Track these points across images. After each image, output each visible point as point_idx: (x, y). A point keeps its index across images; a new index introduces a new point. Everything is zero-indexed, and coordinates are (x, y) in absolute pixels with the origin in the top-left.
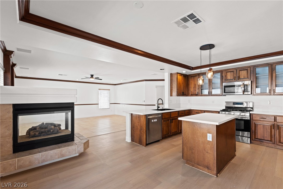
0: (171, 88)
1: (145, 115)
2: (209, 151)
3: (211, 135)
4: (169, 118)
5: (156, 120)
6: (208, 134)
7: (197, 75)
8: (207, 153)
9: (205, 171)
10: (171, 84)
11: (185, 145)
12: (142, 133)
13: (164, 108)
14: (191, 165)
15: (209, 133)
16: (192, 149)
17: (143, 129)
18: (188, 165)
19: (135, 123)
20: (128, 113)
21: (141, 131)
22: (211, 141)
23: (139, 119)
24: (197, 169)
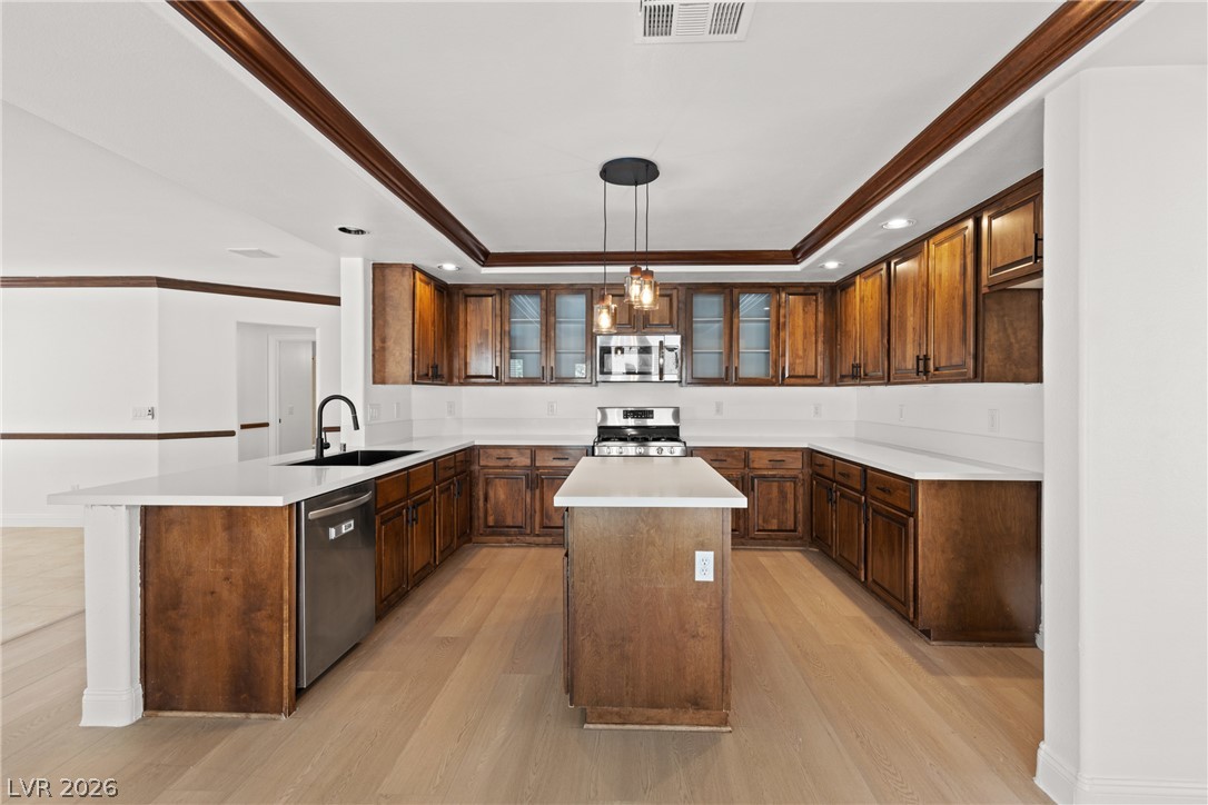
0: (377, 339)
1: (291, 506)
2: (700, 630)
3: (710, 555)
4: (400, 501)
5: (347, 527)
6: (699, 555)
7: (494, 292)
8: (694, 637)
9: (681, 724)
10: (380, 322)
11: (583, 633)
12: (267, 626)
13: (349, 450)
14: (616, 719)
15: (703, 547)
16: (623, 639)
17: (269, 601)
18: (600, 726)
19: (189, 574)
20: (112, 506)
21: (253, 615)
22: (712, 579)
23: (231, 540)
24: (647, 727)
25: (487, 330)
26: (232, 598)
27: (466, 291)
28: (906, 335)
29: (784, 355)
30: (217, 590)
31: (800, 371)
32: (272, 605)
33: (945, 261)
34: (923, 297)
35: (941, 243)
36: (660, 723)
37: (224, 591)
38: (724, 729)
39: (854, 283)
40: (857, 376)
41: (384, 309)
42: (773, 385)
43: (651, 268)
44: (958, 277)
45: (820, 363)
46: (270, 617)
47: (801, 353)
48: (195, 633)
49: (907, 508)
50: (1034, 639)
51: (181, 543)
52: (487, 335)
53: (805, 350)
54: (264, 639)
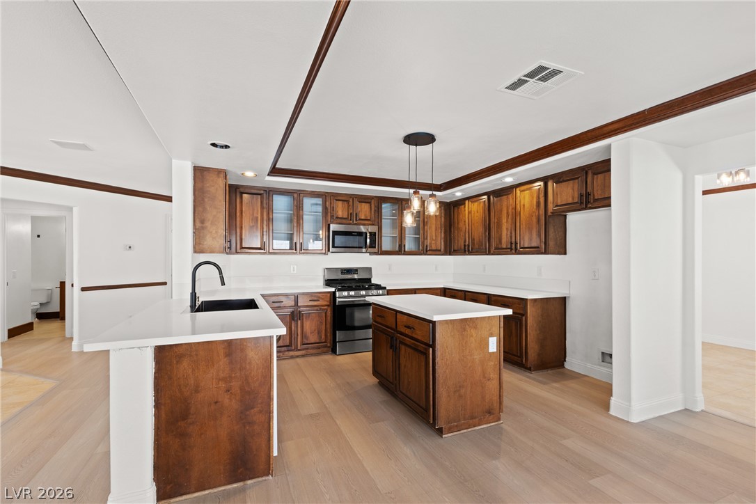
0: (197, 221)
2: (491, 376)
3: (496, 338)
6: (491, 339)
7: (262, 192)
8: (489, 380)
9: (483, 424)
10: (199, 209)
14: (456, 429)
15: (492, 335)
16: (460, 387)
17: (260, 401)
18: (450, 435)
19: (197, 391)
20: (139, 348)
21: (248, 413)
22: (495, 350)
23: (231, 363)
24: (470, 430)
25: (257, 217)
26: (231, 404)
27: (242, 190)
28: (501, 231)
29: (427, 239)
30: (220, 400)
31: (434, 248)
32: (262, 403)
33: (525, 199)
34: (512, 214)
35: (524, 191)
36: (474, 426)
37: (226, 400)
38: (500, 422)
39: (465, 204)
40: (466, 251)
41: (203, 200)
42: (421, 255)
43: (434, 193)
44: (535, 207)
45: (442, 243)
46: (260, 412)
47: (434, 238)
48: (201, 434)
49: (522, 312)
50: (563, 364)
51: (190, 371)
52: (257, 220)
53: (436, 236)
54: (256, 427)
